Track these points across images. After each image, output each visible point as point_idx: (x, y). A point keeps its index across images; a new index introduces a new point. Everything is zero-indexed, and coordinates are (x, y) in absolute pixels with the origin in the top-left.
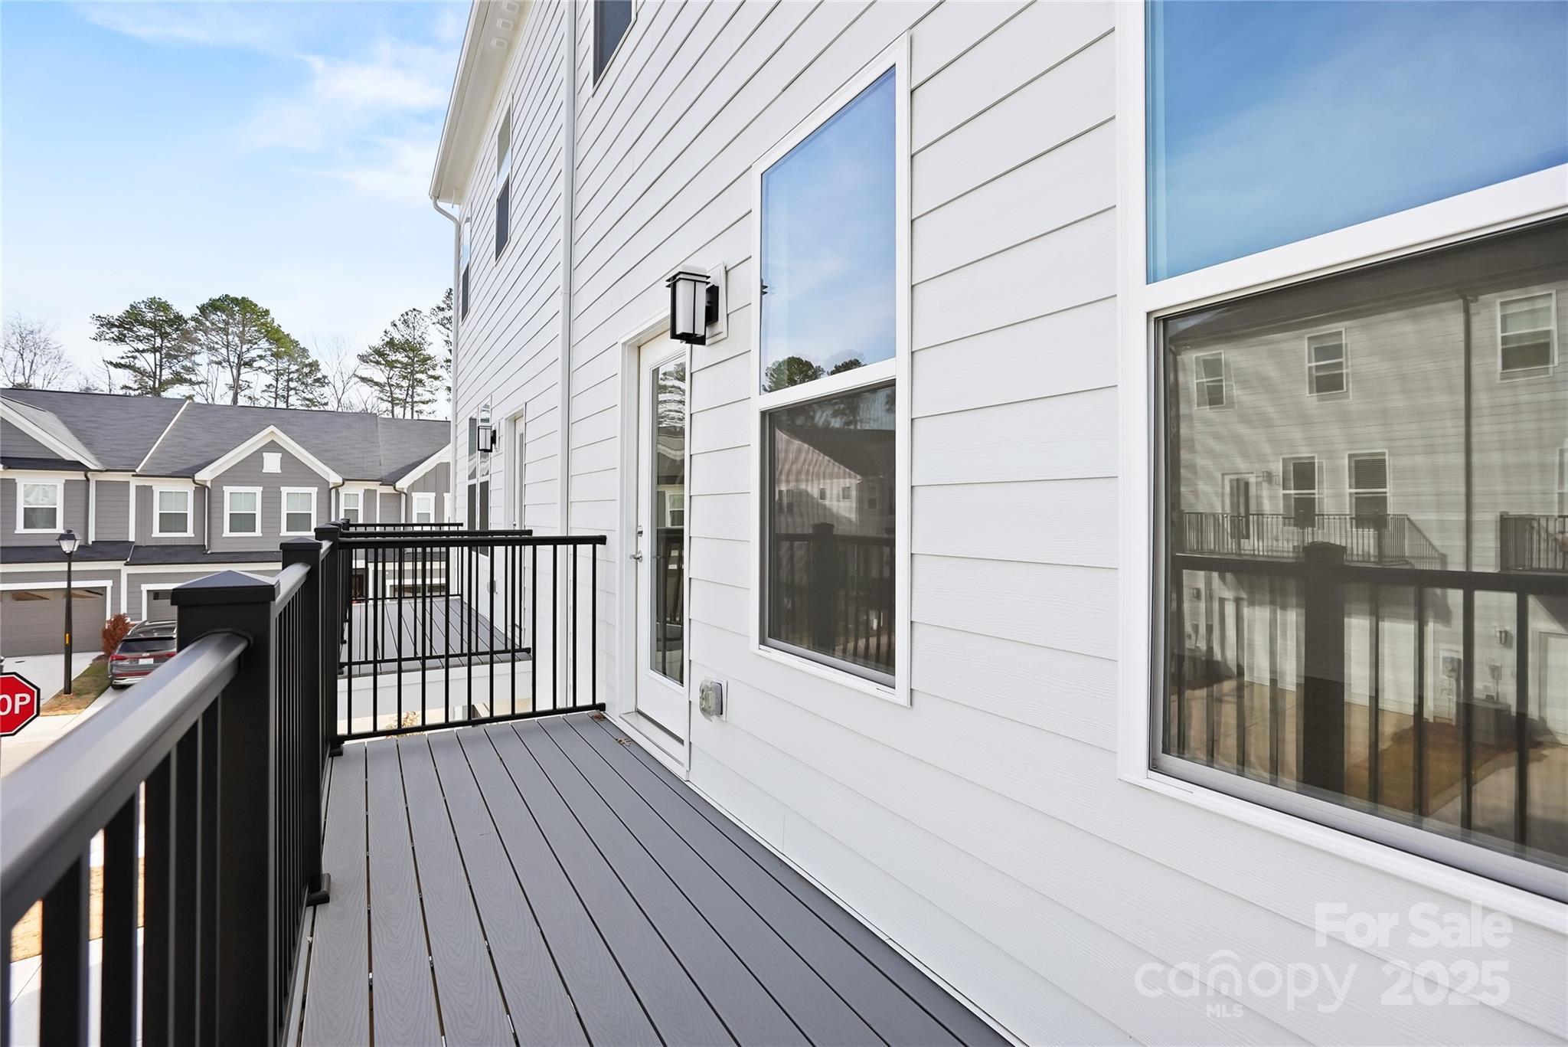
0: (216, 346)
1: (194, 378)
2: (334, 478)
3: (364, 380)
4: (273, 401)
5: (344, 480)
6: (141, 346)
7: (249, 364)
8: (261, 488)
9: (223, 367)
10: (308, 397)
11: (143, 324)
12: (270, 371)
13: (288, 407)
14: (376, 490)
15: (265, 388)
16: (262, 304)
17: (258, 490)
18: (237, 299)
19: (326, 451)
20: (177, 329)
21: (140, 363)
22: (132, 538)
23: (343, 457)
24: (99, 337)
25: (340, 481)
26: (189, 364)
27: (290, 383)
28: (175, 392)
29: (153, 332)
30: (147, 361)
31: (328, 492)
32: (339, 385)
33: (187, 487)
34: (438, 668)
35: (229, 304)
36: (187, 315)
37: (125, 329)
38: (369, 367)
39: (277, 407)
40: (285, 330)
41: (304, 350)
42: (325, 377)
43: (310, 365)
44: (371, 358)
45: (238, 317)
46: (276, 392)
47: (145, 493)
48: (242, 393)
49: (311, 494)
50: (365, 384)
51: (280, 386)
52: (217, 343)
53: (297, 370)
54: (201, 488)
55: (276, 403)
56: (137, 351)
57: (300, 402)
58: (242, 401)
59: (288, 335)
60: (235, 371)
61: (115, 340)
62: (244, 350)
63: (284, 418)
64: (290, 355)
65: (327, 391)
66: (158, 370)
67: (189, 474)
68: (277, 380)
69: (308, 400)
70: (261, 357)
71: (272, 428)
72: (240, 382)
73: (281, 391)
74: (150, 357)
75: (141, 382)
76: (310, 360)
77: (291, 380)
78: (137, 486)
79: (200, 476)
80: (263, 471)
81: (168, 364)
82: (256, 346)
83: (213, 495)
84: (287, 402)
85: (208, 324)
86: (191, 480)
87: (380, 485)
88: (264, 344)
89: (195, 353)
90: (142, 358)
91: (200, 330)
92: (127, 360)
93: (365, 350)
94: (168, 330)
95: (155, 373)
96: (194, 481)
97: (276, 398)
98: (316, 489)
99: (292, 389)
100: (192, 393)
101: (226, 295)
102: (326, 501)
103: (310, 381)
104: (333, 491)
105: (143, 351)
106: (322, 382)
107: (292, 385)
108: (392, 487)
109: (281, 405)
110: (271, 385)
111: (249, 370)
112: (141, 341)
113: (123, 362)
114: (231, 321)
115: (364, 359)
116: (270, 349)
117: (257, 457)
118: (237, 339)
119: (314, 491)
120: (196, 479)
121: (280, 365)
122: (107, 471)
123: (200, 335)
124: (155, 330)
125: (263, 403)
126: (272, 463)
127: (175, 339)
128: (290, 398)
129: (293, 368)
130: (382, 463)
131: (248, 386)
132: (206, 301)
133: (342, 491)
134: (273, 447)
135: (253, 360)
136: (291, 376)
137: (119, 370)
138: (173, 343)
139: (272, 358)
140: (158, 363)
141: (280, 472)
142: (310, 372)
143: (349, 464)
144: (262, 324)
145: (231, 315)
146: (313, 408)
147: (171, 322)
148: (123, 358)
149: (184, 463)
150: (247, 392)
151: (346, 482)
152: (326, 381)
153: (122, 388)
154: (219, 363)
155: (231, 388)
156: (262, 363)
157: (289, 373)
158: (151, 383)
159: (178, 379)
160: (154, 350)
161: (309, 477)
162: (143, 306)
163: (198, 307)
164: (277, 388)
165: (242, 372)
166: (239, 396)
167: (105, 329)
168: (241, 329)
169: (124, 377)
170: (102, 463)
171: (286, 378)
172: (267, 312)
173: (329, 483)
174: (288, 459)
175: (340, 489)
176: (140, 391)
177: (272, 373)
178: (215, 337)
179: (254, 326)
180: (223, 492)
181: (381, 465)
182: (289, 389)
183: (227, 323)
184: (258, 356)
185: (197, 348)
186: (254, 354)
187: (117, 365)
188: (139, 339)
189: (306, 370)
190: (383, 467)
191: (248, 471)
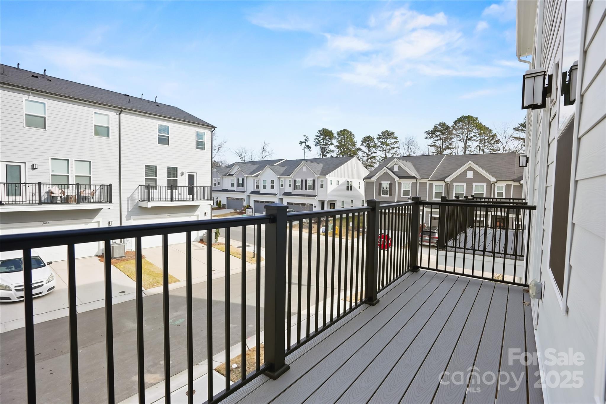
0: (459, 134)
1: (452, 147)
2: (493, 180)
3: (516, 138)
4: (478, 151)
5: (497, 181)
6: (437, 139)
7: (470, 139)
8: (466, 184)
9: (461, 141)
10: (491, 148)
11: (438, 131)
12: (478, 140)
13: (484, 153)
14: (511, 184)
15: (476, 147)
16: (475, 116)
17: (465, 185)
18: (466, 116)
19: (491, 169)
20: (447, 131)
21: (437, 144)
22: (427, 200)
23: (499, 171)
24: (426, 138)
25: (495, 180)
26: (450, 142)
27: (485, 144)
28: (447, 152)
29: (440, 133)
30: (438, 143)
31: (490, 185)
32: (504, 142)
33: (442, 184)
34: (480, 255)
35: (464, 119)
36: (450, 125)
37: (433, 134)
38: (519, 133)
39: (480, 153)
40: (483, 124)
41: (491, 130)
42: (499, 140)
43: (493, 136)
44: (520, 128)
45: (467, 123)
46: (480, 148)
47: (431, 185)
48: (468, 150)
49: (484, 186)
50: (516, 140)
51: (481, 145)
52: (459, 133)
53: (488, 139)
54: (447, 184)
55: (479, 152)
56: (436, 140)
57: (488, 151)
58: (468, 153)
59: (485, 125)
60: (465, 142)
61: (430, 138)
62: (468, 134)
63: (477, 158)
64: (485, 134)
65: (499, 145)
66: (442, 145)
67: (443, 179)
68: (480, 144)
69: (492, 149)
70: (474, 136)
71: (470, 162)
72: (467, 146)
73: (481, 147)
74: (439, 142)
75: (437, 150)
76: (493, 134)
77: (485, 143)
78: (429, 184)
79: (446, 180)
80: (467, 178)
81: (444, 143)
82: (472, 132)
83: (450, 186)
84: (484, 151)
85: (457, 127)
86: (444, 181)
87: (513, 182)
88: (476, 131)
89: (453, 138)
90: (437, 143)
91: (454, 130)
92: (433, 144)
93: (517, 125)
94: (445, 132)
95: (441, 147)
96: (445, 182)
97: (479, 150)
98: (486, 184)
99: (486, 146)
100: (451, 152)
101: (463, 116)
102: (490, 188)
103: (493, 142)
104: (493, 185)
105: (438, 140)
106: (498, 142)
107: (486, 144)
108: (519, 183)
109: (481, 153)
110: (478, 145)
111: (470, 141)
112: (437, 137)
113: (432, 144)
114: (464, 125)
115: (516, 129)
116: (477, 132)
117: (465, 173)
118: (466, 131)
119: (485, 185)
120: (445, 181)
121: (481, 137)
122: (422, 179)
123: (454, 132)
124: (441, 132)
125: (475, 153)
126: (470, 175)
127: (446, 135)
128: (485, 150)
129: (486, 138)
130: (515, 173)
131: (470, 147)
132: (456, 119)
133: (497, 185)
134: (470, 169)
135: (472, 137)
136: (485, 141)
137: (431, 147)
138: (446, 136)
139: (479, 135)
140: (442, 143)
141: (473, 178)
142: (493, 138)
143: (500, 174)
144: (476, 123)
145: (464, 122)
146: (494, 153)
147: (445, 129)
148: (432, 143)
149: (442, 176)
150: (469, 149)
151: (498, 181)
152: (499, 141)
153: (432, 153)
154: (460, 140)
155: (464, 148)
156: (475, 138)
157: (485, 140)
158: (440, 150)
159: (448, 148)
160: (441, 139)
161: (483, 179)
162: (438, 125)
163: (453, 122)
164: (480, 146)
165: (467, 142)
166: (466, 151)
167: (428, 135)
168: (467, 127)
169: (432, 149)
170: (420, 177)
171: (483, 142)
172: (477, 119)
173: (491, 181)
174: (476, 173)
175: (496, 184)
176: (436, 153)
177: (479, 141)
178: (459, 131)
179: (472, 125)
180: (453, 185)
181: (514, 174)
182: (484, 146)
183: (463, 126)
184: (473, 136)
185: (453, 136)
186: (472, 135)
187: (431, 146)
188: (437, 136)
189: (491, 138)
190: (515, 175)
191: (462, 178)
